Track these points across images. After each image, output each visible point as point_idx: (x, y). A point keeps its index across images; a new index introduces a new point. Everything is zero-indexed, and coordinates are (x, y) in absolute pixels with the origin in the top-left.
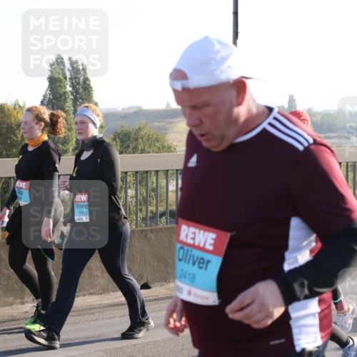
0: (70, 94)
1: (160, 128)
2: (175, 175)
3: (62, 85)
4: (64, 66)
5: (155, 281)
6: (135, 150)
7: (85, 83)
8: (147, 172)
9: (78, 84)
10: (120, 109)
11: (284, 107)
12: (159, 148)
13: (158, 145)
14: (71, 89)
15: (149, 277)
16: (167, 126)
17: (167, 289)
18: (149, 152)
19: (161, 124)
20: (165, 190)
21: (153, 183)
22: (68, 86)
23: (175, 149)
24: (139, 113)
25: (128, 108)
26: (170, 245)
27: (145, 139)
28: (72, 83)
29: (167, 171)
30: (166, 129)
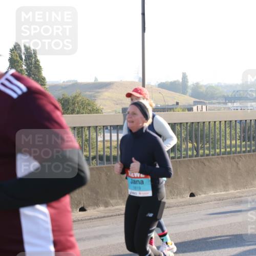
0: (25, 71)
1: (91, 96)
2: (102, 130)
3: (19, 64)
4: (21, 51)
5: (89, 206)
6: (73, 112)
7: (36, 63)
8: (82, 127)
9: (31, 64)
10: (62, 82)
11: (179, 81)
12: (90, 110)
13: (89, 108)
14: (26, 67)
15: (85, 203)
16: (96, 94)
17: (98, 211)
18: (82, 113)
19: (91, 93)
20: (95, 141)
21: (86, 135)
22: (23, 66)
23: (101, 111)
24: (75, 85)
25: (67, 82)
26: (100, 180)
27: (79, 104)
28: (27, 63)
29: (97, 127)
30: (95, 97)
